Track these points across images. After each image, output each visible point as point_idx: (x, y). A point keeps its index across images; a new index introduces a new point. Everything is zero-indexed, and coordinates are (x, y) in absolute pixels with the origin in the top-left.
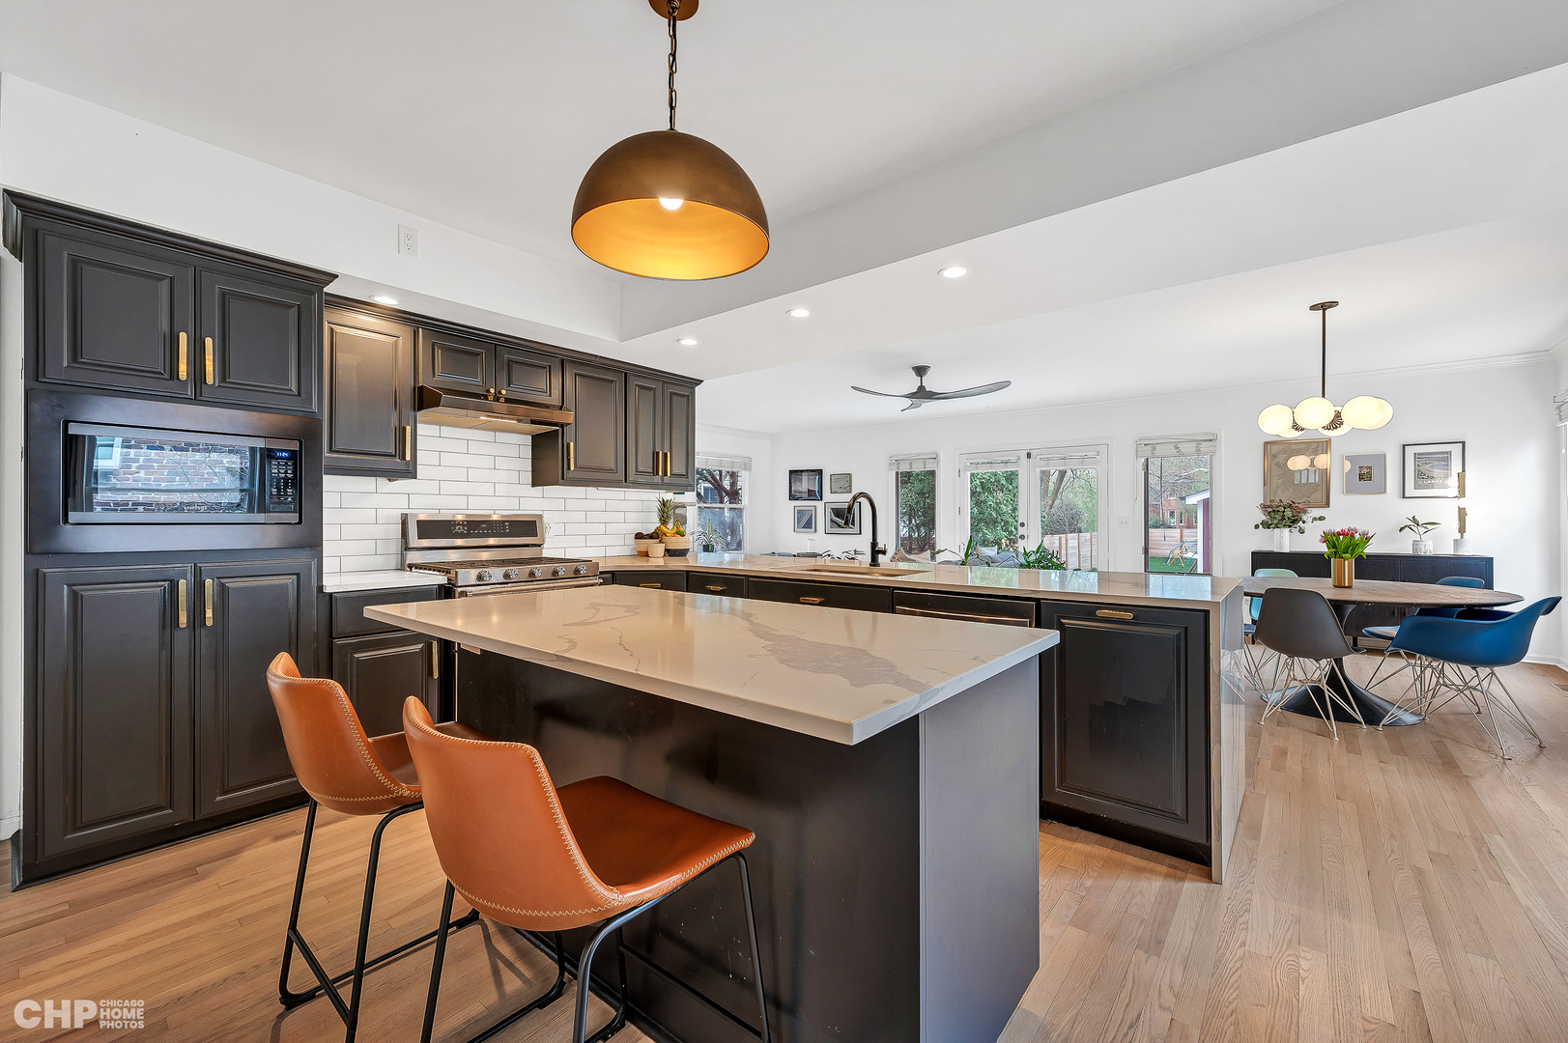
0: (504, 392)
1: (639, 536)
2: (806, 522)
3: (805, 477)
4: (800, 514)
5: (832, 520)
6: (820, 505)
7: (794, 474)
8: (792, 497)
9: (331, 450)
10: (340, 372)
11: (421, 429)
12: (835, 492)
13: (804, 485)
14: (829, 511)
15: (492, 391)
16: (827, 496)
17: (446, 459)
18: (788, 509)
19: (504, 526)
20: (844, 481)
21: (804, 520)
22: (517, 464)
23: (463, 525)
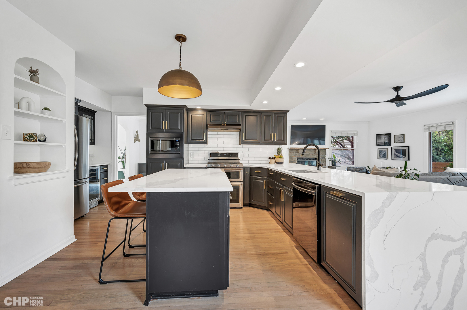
0: (226, 123)
1: (270, 158)
2: (383, 155)
3: (383, 137)
4: (380, 152)
5: (395, 154)
6: (389, 148)
7: (378, 136)
8: (377, 145)
9: (191, 139)
10: (192, 123)
11: (209, 133)
12: (397, 143)
13: (383, 140)
14: (393, 150)
15: (223, 123)
16: (393, 144)
17: (219, 139)
18: (375, 150)
19: (230, 155)
20: (402, 138)
21: (382, 154)
22: (236, 140)
23: (220, 154)
